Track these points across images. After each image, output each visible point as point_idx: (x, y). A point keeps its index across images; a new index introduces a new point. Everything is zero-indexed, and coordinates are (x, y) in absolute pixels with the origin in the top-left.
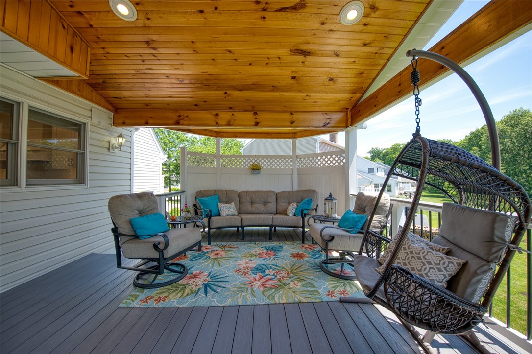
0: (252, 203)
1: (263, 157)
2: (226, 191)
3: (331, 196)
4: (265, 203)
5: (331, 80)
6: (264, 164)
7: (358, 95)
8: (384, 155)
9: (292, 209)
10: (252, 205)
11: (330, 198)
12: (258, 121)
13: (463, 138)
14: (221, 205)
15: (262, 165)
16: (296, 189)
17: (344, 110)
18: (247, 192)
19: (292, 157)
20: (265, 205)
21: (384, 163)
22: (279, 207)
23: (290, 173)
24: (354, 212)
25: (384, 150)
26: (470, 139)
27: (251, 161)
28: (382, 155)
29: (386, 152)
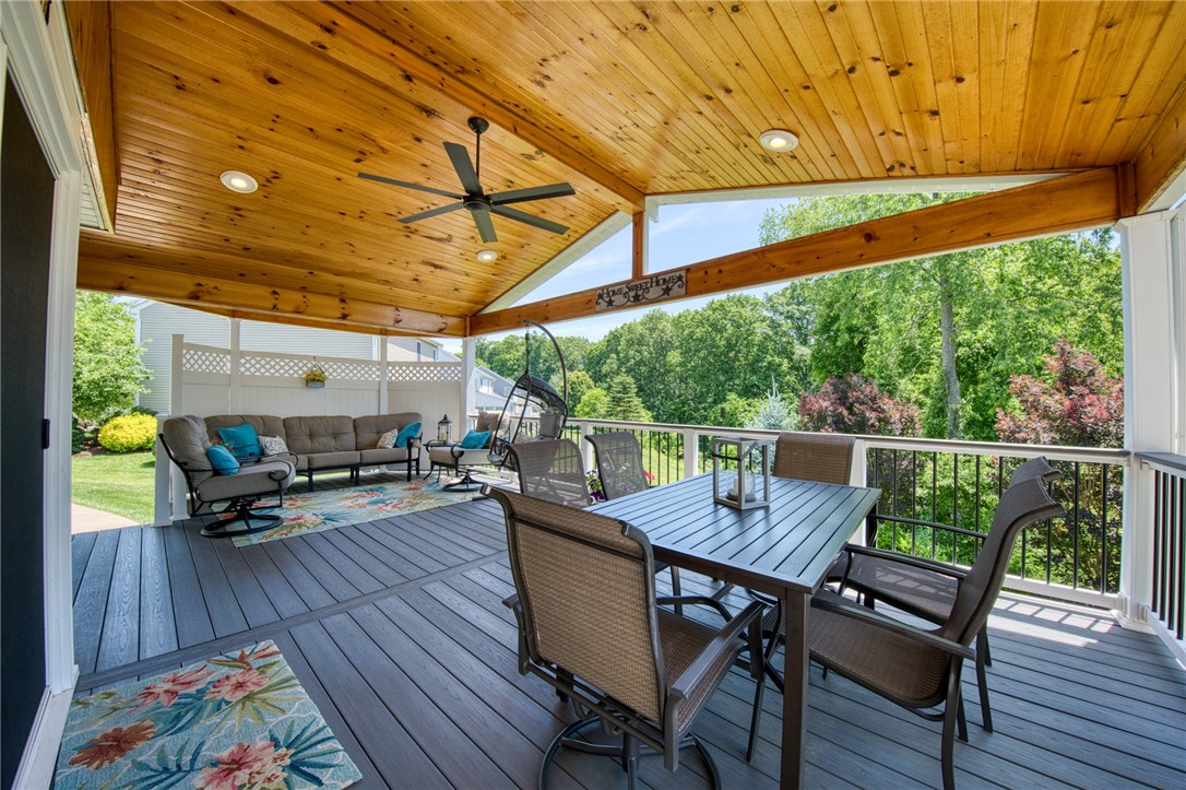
0: (311, 436)
1: (327, 360)
2: (261, 417)
3: (445, 418)
4: (336, 435)
5: (456, 290)
6: (331, 373)
7: (481, 307)
8: (491, 354)
9: (390, 439)
10: (311, 439)
11: (445, 421)
12: (346, 312)
13: (602, 338)
14: (266, 440)
15: (327, 374)
16: (384, 411)
17: (463, 316)
18: (300, 418)
19: (379, 364)
20: (335, 438)
21: (491, 369)
22: (361, 440)
23: (376, 387)
24: (477, 431)
25: (491, 343)
26: (608, 341)
27: (305, 365)
28: (487, 353)
29: (494, 349)
